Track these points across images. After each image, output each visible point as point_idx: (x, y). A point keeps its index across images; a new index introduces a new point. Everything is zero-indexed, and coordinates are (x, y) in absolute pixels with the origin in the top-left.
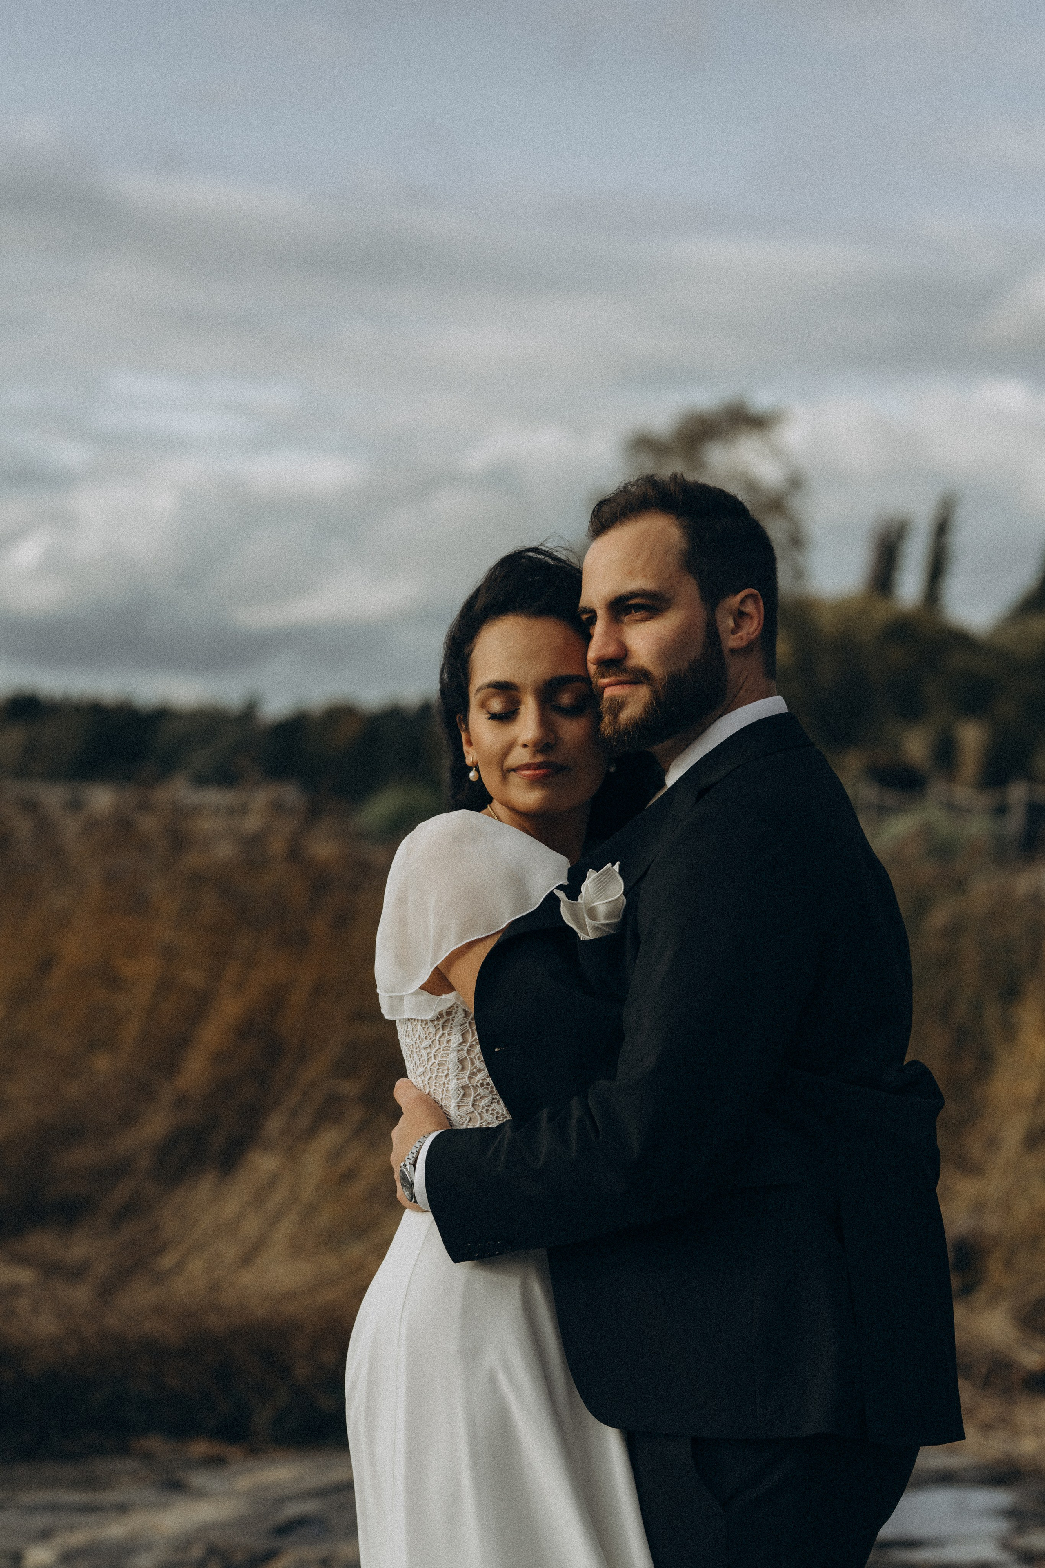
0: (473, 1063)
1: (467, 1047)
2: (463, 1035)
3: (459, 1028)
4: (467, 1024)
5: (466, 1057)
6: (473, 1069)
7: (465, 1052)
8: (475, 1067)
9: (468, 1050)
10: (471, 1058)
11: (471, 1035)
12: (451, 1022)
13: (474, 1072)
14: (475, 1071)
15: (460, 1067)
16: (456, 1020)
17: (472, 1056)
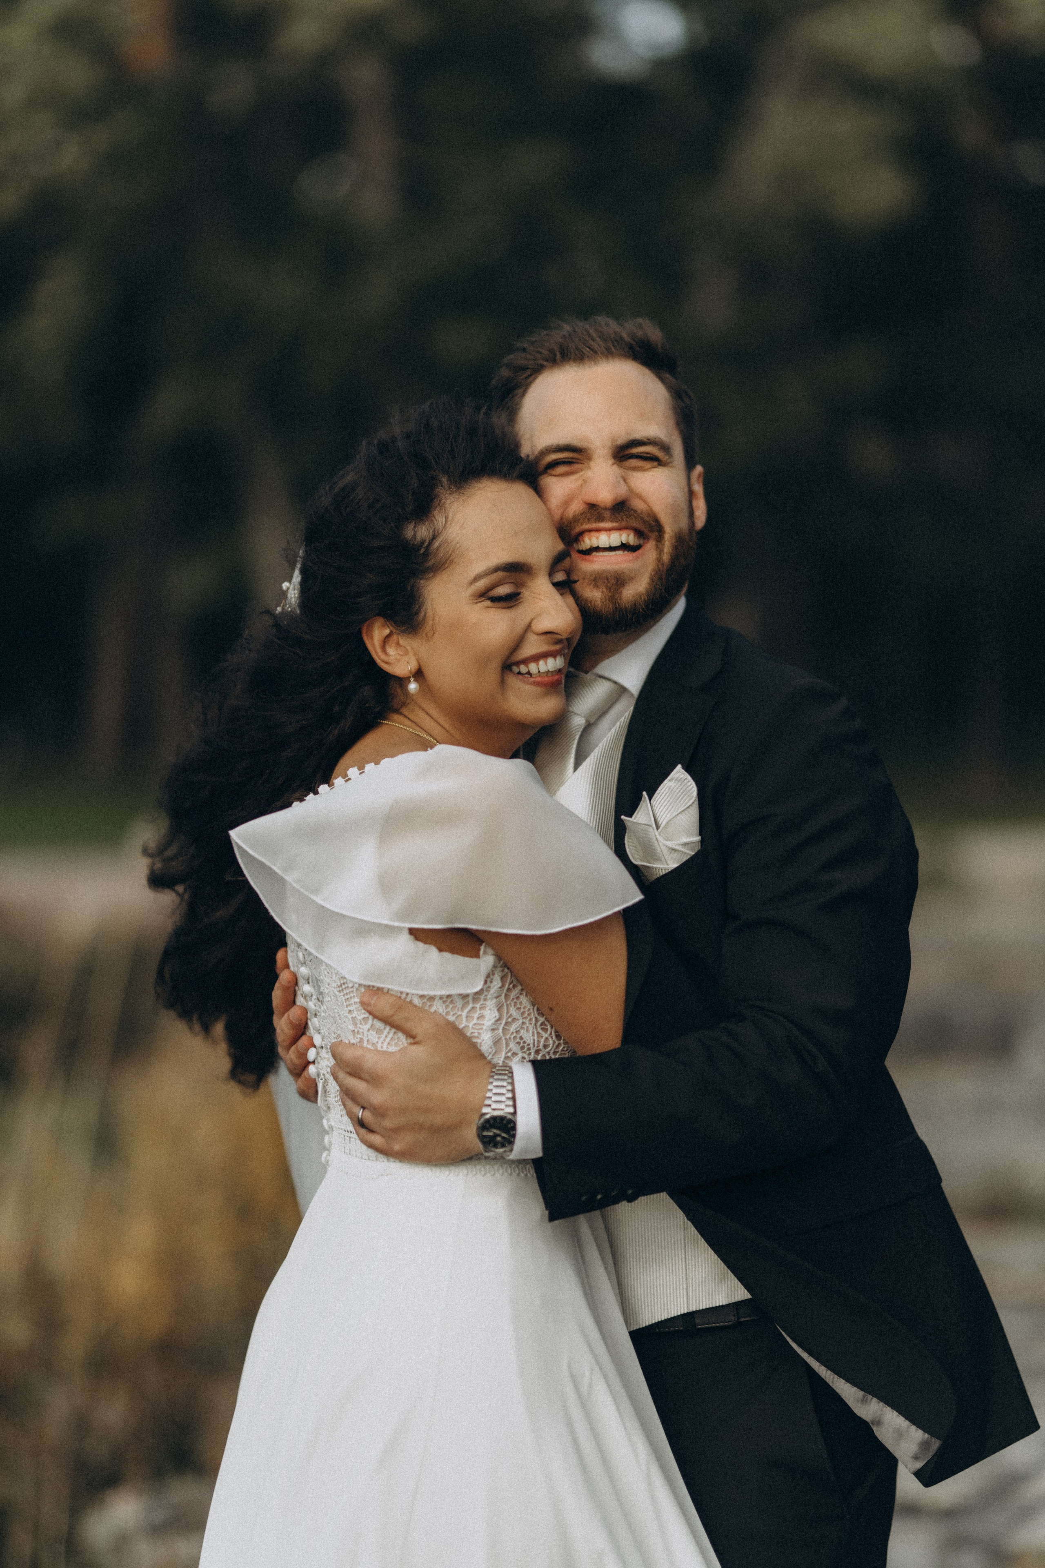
0: (507, 1045)
1: (503, 1025)
2: (499, 1010)
3: (494, 1000)
4: (503, 997)
5: (501, 1038)
6: (508, 1052)
7: (501, 1031)
8: (510, 1050)
9: (504, 1029)
10: (506, 1039)
11: (505, 1012)
12: (486, 993)
13: (508, 1057)
14: (509, 1054)
15: (494, 1051)
16: (492, 991)
17: (508, 1037)
